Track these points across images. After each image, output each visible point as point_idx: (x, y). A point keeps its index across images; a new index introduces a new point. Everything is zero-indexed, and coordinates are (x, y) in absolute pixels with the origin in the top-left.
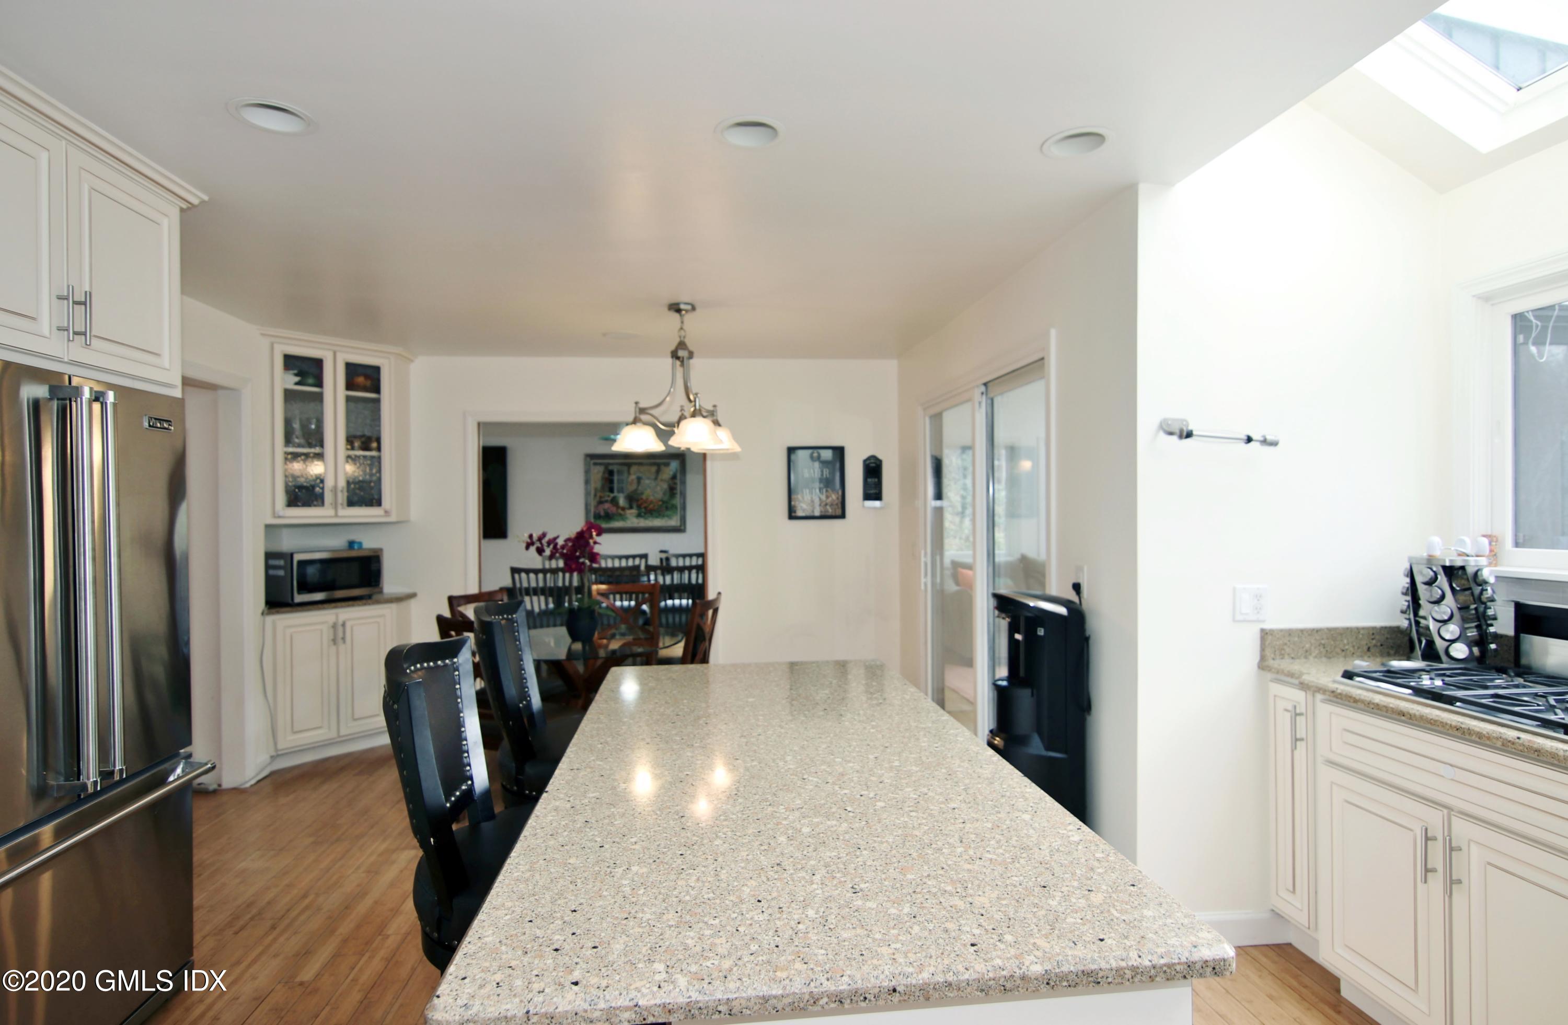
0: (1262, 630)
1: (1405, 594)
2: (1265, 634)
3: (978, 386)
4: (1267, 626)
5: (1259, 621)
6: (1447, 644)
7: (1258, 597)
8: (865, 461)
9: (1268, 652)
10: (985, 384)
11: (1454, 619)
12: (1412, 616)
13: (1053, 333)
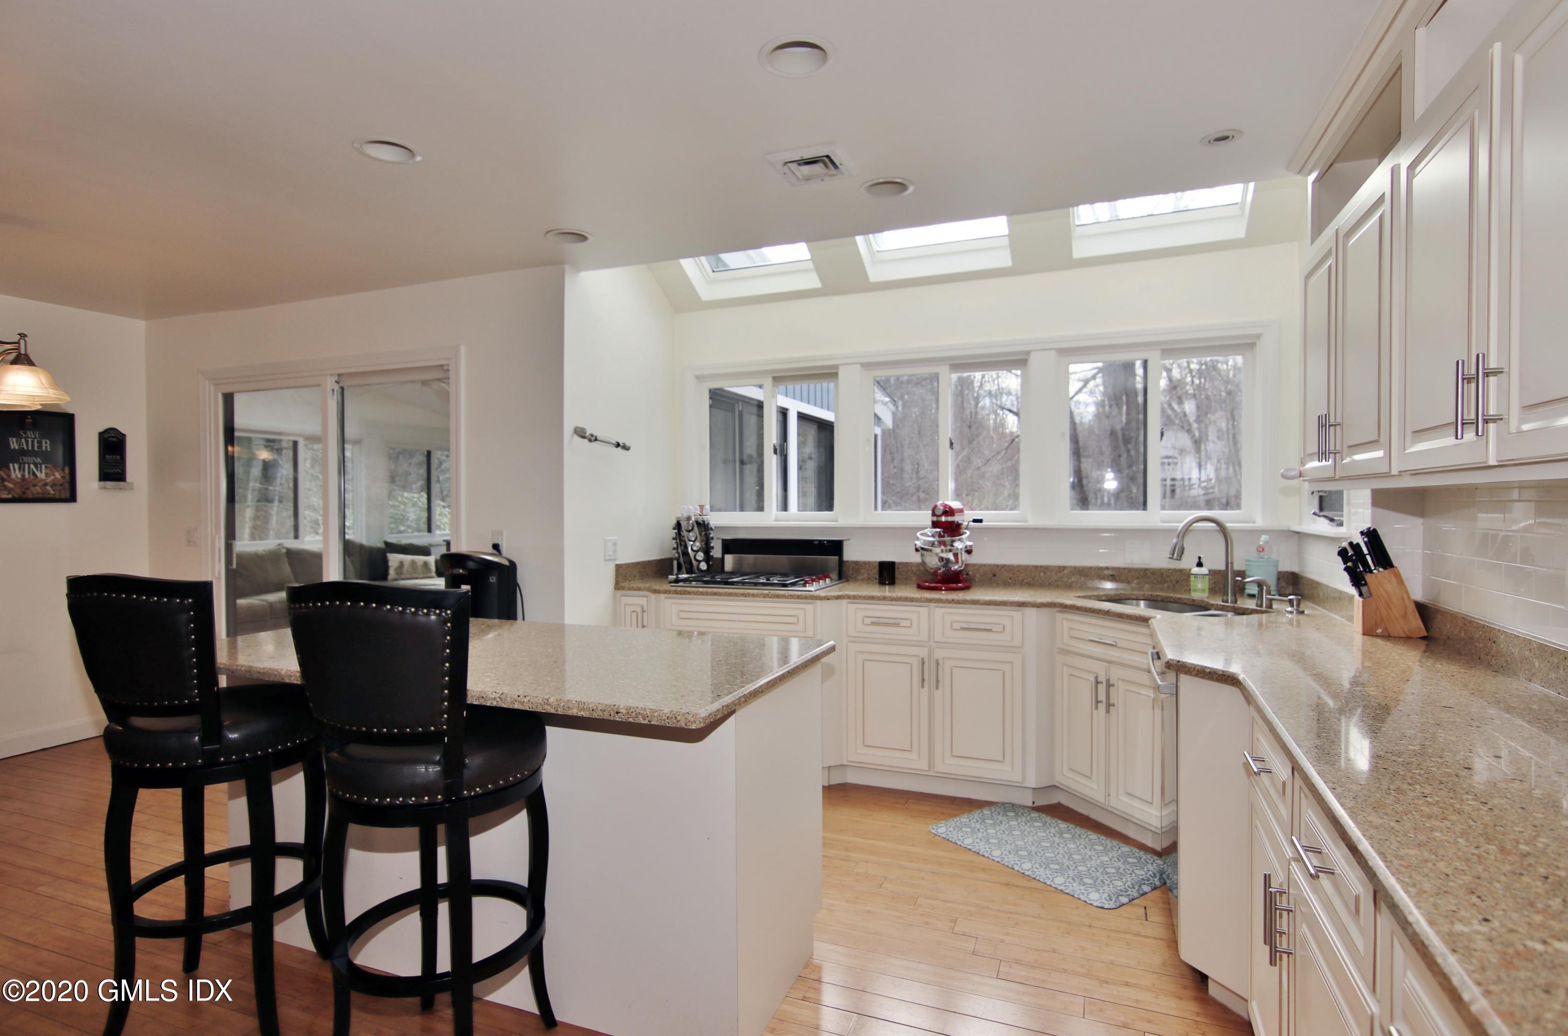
0: (617, 565)
1: (674, 529)
2: (618, 567)
3: (331, 375)
4: (619, 562)
5: (615, 560)
6: (694, 553)
7: (615, 544)
8: (101, 434)
9: (620, 579)
10: (339, 375)
11: (697, 540)
12: (678, 541)
13: (463, 349)
